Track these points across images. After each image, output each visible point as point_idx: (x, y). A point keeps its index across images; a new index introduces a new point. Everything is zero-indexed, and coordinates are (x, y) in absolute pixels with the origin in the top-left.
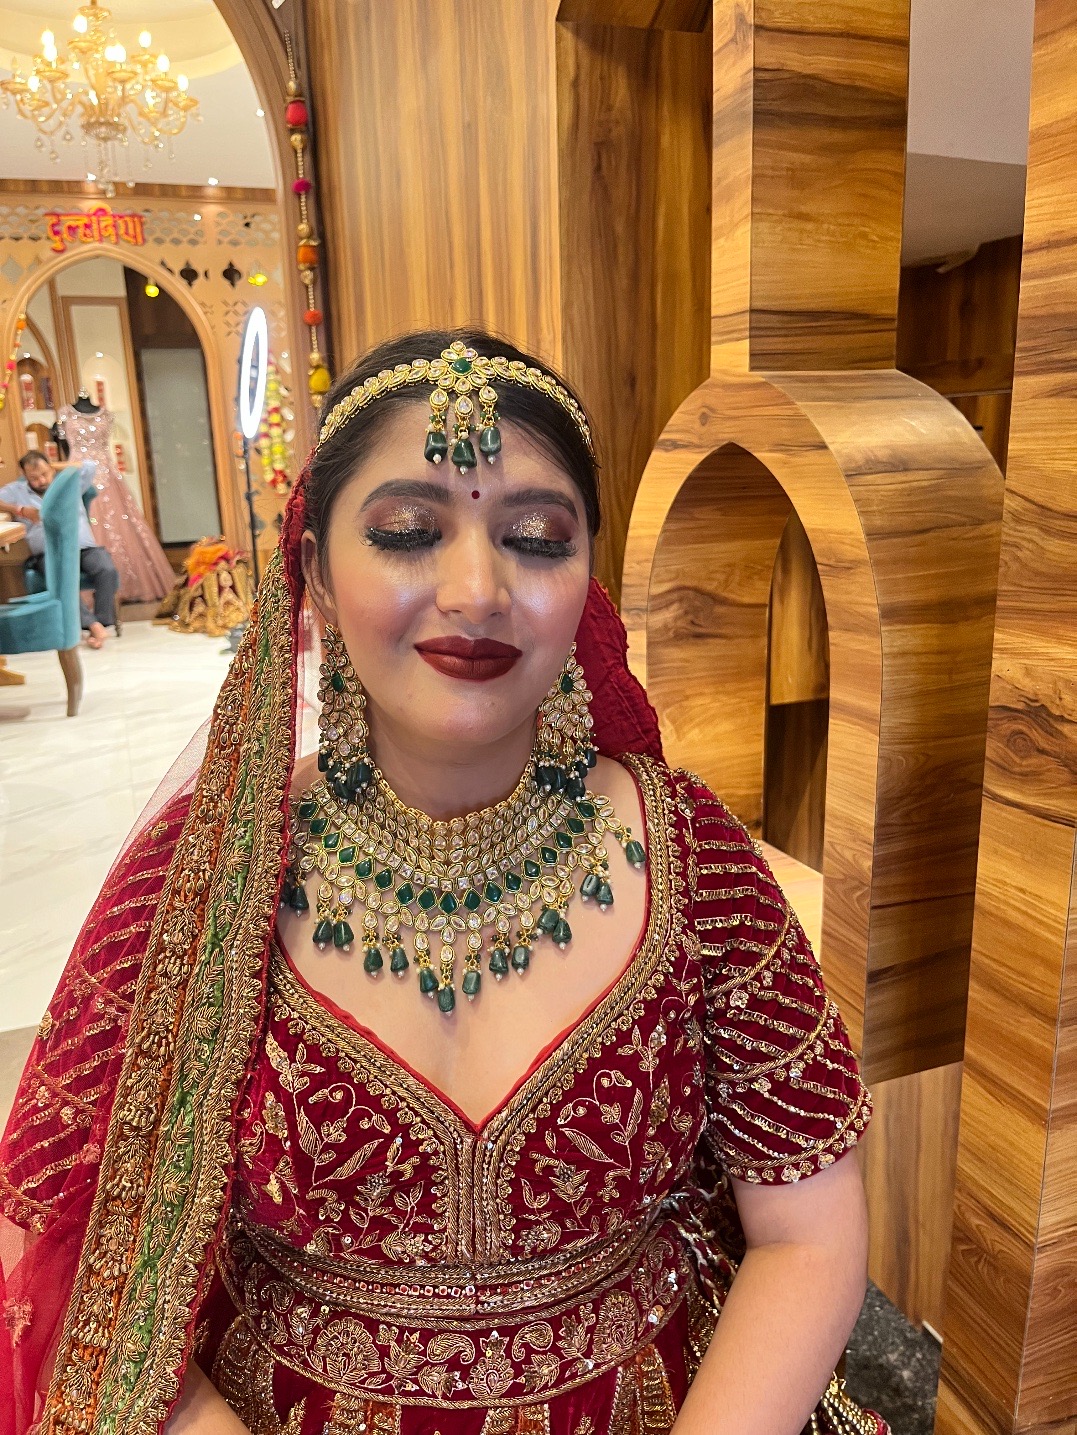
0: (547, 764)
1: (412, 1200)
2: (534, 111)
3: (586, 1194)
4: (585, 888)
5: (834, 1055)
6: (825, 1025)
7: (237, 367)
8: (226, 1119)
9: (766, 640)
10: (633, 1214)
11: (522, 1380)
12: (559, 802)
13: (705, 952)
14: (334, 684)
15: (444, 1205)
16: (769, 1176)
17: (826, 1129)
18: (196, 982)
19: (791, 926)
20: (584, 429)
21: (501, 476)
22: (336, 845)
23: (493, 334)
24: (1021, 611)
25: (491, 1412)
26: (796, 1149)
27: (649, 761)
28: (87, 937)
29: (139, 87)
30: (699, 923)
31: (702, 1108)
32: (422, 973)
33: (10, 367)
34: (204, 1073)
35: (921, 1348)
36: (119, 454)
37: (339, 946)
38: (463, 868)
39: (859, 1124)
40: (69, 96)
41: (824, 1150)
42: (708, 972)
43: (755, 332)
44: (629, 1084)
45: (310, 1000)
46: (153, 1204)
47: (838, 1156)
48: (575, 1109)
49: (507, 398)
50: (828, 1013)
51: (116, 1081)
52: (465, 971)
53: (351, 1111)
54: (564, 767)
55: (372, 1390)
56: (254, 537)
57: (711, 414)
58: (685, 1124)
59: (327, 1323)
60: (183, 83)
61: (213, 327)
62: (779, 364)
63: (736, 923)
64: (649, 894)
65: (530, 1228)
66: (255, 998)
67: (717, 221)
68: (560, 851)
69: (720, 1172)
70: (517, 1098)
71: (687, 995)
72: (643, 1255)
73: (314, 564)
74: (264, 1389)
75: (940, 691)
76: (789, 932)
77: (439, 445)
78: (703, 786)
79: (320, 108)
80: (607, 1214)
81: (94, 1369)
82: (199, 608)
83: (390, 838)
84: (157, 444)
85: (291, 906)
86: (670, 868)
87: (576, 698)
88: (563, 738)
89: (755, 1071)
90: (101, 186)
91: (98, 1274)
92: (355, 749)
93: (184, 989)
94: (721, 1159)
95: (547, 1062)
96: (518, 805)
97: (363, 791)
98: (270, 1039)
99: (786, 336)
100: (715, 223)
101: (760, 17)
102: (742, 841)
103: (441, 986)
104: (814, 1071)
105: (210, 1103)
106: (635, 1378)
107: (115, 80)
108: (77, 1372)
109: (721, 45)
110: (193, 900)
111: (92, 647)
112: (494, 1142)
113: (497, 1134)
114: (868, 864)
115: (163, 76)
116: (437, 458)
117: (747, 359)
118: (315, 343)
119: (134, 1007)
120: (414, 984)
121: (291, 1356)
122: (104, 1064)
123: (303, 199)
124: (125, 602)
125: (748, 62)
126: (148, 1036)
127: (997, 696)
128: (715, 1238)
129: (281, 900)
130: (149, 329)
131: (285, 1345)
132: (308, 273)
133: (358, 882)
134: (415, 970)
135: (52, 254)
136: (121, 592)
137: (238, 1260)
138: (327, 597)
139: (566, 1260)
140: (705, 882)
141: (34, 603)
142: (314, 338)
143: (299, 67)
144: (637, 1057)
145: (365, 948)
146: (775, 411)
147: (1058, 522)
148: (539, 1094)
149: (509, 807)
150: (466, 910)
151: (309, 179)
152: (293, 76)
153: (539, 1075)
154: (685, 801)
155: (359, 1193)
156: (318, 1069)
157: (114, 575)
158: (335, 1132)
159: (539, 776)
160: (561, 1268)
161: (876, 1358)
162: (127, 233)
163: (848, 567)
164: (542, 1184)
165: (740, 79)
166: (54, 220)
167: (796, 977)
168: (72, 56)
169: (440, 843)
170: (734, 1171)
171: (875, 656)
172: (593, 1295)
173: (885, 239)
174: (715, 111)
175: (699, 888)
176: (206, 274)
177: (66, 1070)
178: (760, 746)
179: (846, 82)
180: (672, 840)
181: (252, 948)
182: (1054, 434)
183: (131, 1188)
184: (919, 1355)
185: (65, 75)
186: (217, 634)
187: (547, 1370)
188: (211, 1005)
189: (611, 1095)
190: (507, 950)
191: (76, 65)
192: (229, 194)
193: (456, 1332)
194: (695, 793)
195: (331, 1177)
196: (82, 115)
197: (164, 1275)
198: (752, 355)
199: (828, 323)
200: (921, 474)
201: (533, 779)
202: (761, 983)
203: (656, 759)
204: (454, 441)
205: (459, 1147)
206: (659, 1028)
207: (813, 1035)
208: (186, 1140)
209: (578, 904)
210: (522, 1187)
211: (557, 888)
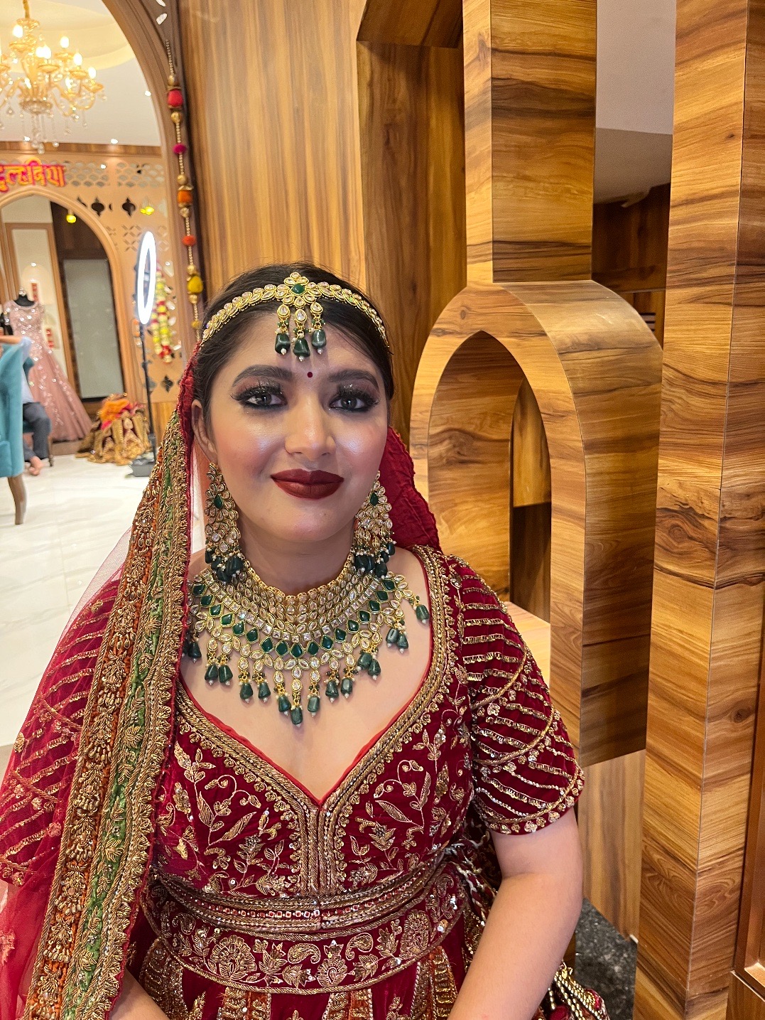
0: (362, 554)
1: (276, 854)
2: (342, 101)
3: (394, 845)
4: (389, 638)
5: (558, 746)
6: (551, 726)
7: (134, 274)
8: (148, 803)
9: (509, 464)
10: (425, 858)
11: (353, 973)
12: (370, 580)
13: (470, 679)
14: (215, 504)
15: (299, 856)
16: (516, 828)
17: (554, 796)
18: (126, 710)
19: (527, 660)
20: (381, 329)
21: (326, 362)
22: (219, 613)
23: (318, 266)
24: (676, 444)
25: (332, 996)
26: (534, 810)
27: (430, 550)
28: (48, 681)
29: (61, 76)
30: (466, 659)
31: (471, 785)
32: (280, 698)
34: (132, 772)
35: (627, 951)
36: (49, 335)
37: (223, 682)
38: (307, 627)
39: (575, 792)
40: (11, 83)
41: (552, 810)
42: (473, 692)
43: (496, 256)
44: (421, 769)
45: (204, 720)
46: (98, 862)
47: (562, 814)
48: (385, 787)
49: (329, 310)
50: (554, 718)
51: (71, 779)
52: (309, 696)
53: (234, 793)
54: (373, 555)
55: (251, 984)
56: (149, 393)
57: (468, 311)
58: (460, 796)
59: (219, 940)
60: (92, 73)
61: (116, 245)
62: (512, 278)
63: (491, 658)
64: (432, 641)
65: (357, 869)
66: (167, 720)
67: (469, 180)
68: (372, 613)
69: (485, 829)
70: (346, 781)
71: (459, 708)
72: (433, 886)
73: (200, 423)
74: (176, 987)
75: (625, 498)
76: (526, 664)
77: (285, 342)
78: (468, 567)
79: (190, 83)
80: (408, 858)
81: (60, 977)
82: (110, 445)
83: (256, 607)
84: (76, 327)
85: (190, 656)
86: (446, 622)
87: (380, 508)
88: (372, 536)
89: (506, 758)
90: (34, 146)
91: (61, 912)
92: (231, 547)
93: (117, 715)
94: (484, 820)
95: (366, 756)
96: (343, 583)
98: (177, 746)
99: (517, 258)
100: (468, 182)
101: (496, 43)
102: (494, 603)
103: (293, 707)
104: (545, 757)
105: (137, 792)
106: (429, 969)
107: (43, 71)
108: (47, 980)
109: (469, 61)
110: (122, 653)
111: (32, 474)
112: (331, 812)
113: (333, 806)
114: (580, 616)
115: (78, 68)
116: (283, 351)
117: (491, 274)
118: (191, 258)
119: (83, 728)
120: (274, 707)
121: (194, 964)
122: (62, 769)
123: (181, 158)
124: (55, 441)
125: (488, 74)
126: (93, 747)
127: (661, 501)
128: (482, 873)
129: (183, 652)
130: (69, 245)
131: (190, 956)
132: (185, 209)
133: (235, 638)
134: (275, 697)
136: (52, 434)
137: (156, 900)
138: (210, 444)
139: (381, 890)
140: (470, 631)
142: (190, 255)
143: (176, 64)
144: (426, 751)
145: (241, 683)
146: (511, 309)
147: (696, 386)
148: (361, 778)
149: (337, 584)
150: (309, 655)
151: (185, 143)
152: (172, 71)
153: (361, 765)
154: (455, 577)
155: (240, 850)
156: (211, 766)
157: (47, 422)
158: (223, 808)
159: (357, 562)
160: (378, 896)
161: (596, 958)
162: (52, 178)
163: (561, 416)
164: (364, 839)
165: (482, 86)
167: (532, 694)
168: (13, 54)
169: (291, 610)
170: (493, 826)
171: (581, 475)
172: (399, 914)
173: (582, 192)
174: (466, 106)
175: (465, 636)
176: (110, 207)
177: (35, 772)
178: (506, 537)
179: (553, 86)
180: (447, 604)
181: (164, 685)
182: (693, 327)
183: (83, 852)
184: (625, 955)
185: (8, 68)
186: (122, 463)
187: (370, 965)
188: (136, 725)
189: (408, 777)
190: (337, 681)
191: (15, 61)
192: (127, 151)
193: (308, 942)
194: (461, 571)
195: (221, 840)
196: (20, 96)
197: (108, 910)
198: (495, 271)
199: (545, 250)
200: (610, 352)
201: (353, 565)
202: (508, 698)
203: (435, 549)
204: (295, 339)
205: (308, 816)
206: (441, 731)
207: (544, 733)
208: (121, 818)
209: (384, 649)
210: (351, 842)
211: (370, 639)
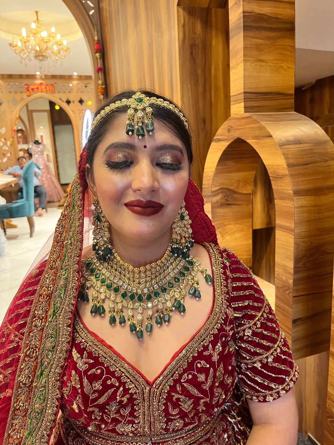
0: (175, 247)
1: (126, 412)
2: (171, 35)
3: (192, 409)
4: (190, 292)
5: (284, 353)
6: (280, 341)
8: (57, 381)
9: (251, 205)
10: (210, 415)
12: (180, 260)
13: (235, 315)
14: (97, 219)
15: (139, 413)
16: (261, 399)
17: (282, 381)
18: (47, 329)
19: (266, 305)
21: (154, 139)
22: (99, 277)
26: (271, 389)
27: (213, 245)
29: (51, 44)
30: (233, 304)
31: (236, 374)
32: (130, 324)
33: (14, 131)
34: (49, 363)
37: (100, 315)
38: (145, 285)
39: (294, 379)
40: (30, 48)
41: (281, 389)
42: (237, 323)
43: (246, 100)
44: (208, 366)
45: (89, 335)
46: (31, 412)
47: (287, 391)
48: (188, 376)
50: (281, 337)
51: (17, 366)
52: (146, 323)
53: (104, 377)
54: (181, 247)
57: (231, 129)
58: (229, 381)
60: (65, 43)
61: (76, 118)
62: (254, 110)
63: (246, 304)
64: (214, 294)
65: (172, 422)
66: (68, 335)
68: (181, 278)
69: (242, 395)
70: (166, 372)
71: (229, 332)
72: (215, 428)
73: (89, 176)
75: (315, 220)
76: (266, 307)
77: (131, 129)
78: (233, 254)
79: (104, 40)
80: (201, 416)
83: (119, 274)
84: (59, 154)
86: (221, 284)
87: (185, 222)
88: (181, 237)
89: (255, 359)
90: (41, 76)
91: (12, 437)
92: (105, 242)
93: (42, 331)
94: (243, 392)
95: (177, 358)
96: (165, 262)
97: (109, 258)
98: (74, 350)
99: (256, 101)
100: (231, 65)
102: (248, 273)
103: (138, 329)
104: (277, 359)
105: (52, 374)
107: (44, 42)
109: (231, 6)
110: (46, 298)
112: (157, 389)
113: (158, 386)
114: (291, 281)
115: (59, 41)
116: (130, 133)
117: (243, 109)
119: (24, 338)
120: (128, 329)
122: (13, 359)
123: (100, 73)
124: (49, 202)
125: (241, 10)
126: (29, 349)
130: (57, 119)
132: (102, 96)
133: (108, 291)
134: (128, 323)
135: (26, 97)
136: (48, 199)
137: (67, 429)
138: (94, 187)
139: (186, 432)
140: (235, 289)
141: (20, 202)
143: (98, 32)
144: (211, 356)
145: (110, 315)
146: (253, 125)
148: (174, 370)
149: (162, 262)
150: (147, 300)
151: (102, 67)
152: (96, 35)
153: (174, 363)
154: (226, 259)
155: (107, 409)
156: (91, 361)
157: (46, 194)
158: (98, 386)
159: (173, 251)
160: (184, 435)
162: (49, 90)
163: (281, 177)
164: (176, 405)
165: (238, 16)
166: (27, 86)
167: (269, 324)
168: (31, 35)
169: (137, 276)
170: (248, 396)
171: (292, 208)
173: (290, 68)
175: (232, 291)
176: (73, 102)
178: (250, 242)
179: (274, 16)
180: (222, 274)
181: (67, 316)
183: (24, 406)
185: (29, 41)
188: (52, 337)
189: (201, 371)
190: (162, 315)
191: (32, 38)
192: (80, 78)
194: (230, 256)
195: (96, 403)
196: (34, 53)
197: (36, 438)
198: (245, 108)
199: (270, 96)
200: (305, 145)
201: (171, 252)
202: (256, 326)
203: (215, 244)
204: (137, 127)
205: (144, 391)
206: (219, 344)
207: (276, 345)
208: (43, 389)
209: (188, 298)
210: (168, 406)
211: (180, 292)
